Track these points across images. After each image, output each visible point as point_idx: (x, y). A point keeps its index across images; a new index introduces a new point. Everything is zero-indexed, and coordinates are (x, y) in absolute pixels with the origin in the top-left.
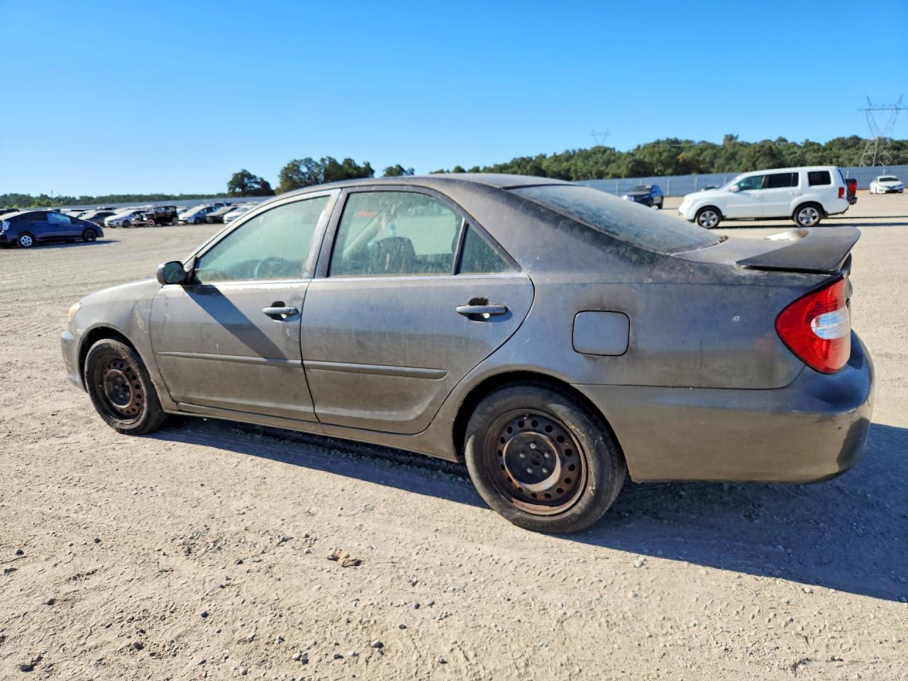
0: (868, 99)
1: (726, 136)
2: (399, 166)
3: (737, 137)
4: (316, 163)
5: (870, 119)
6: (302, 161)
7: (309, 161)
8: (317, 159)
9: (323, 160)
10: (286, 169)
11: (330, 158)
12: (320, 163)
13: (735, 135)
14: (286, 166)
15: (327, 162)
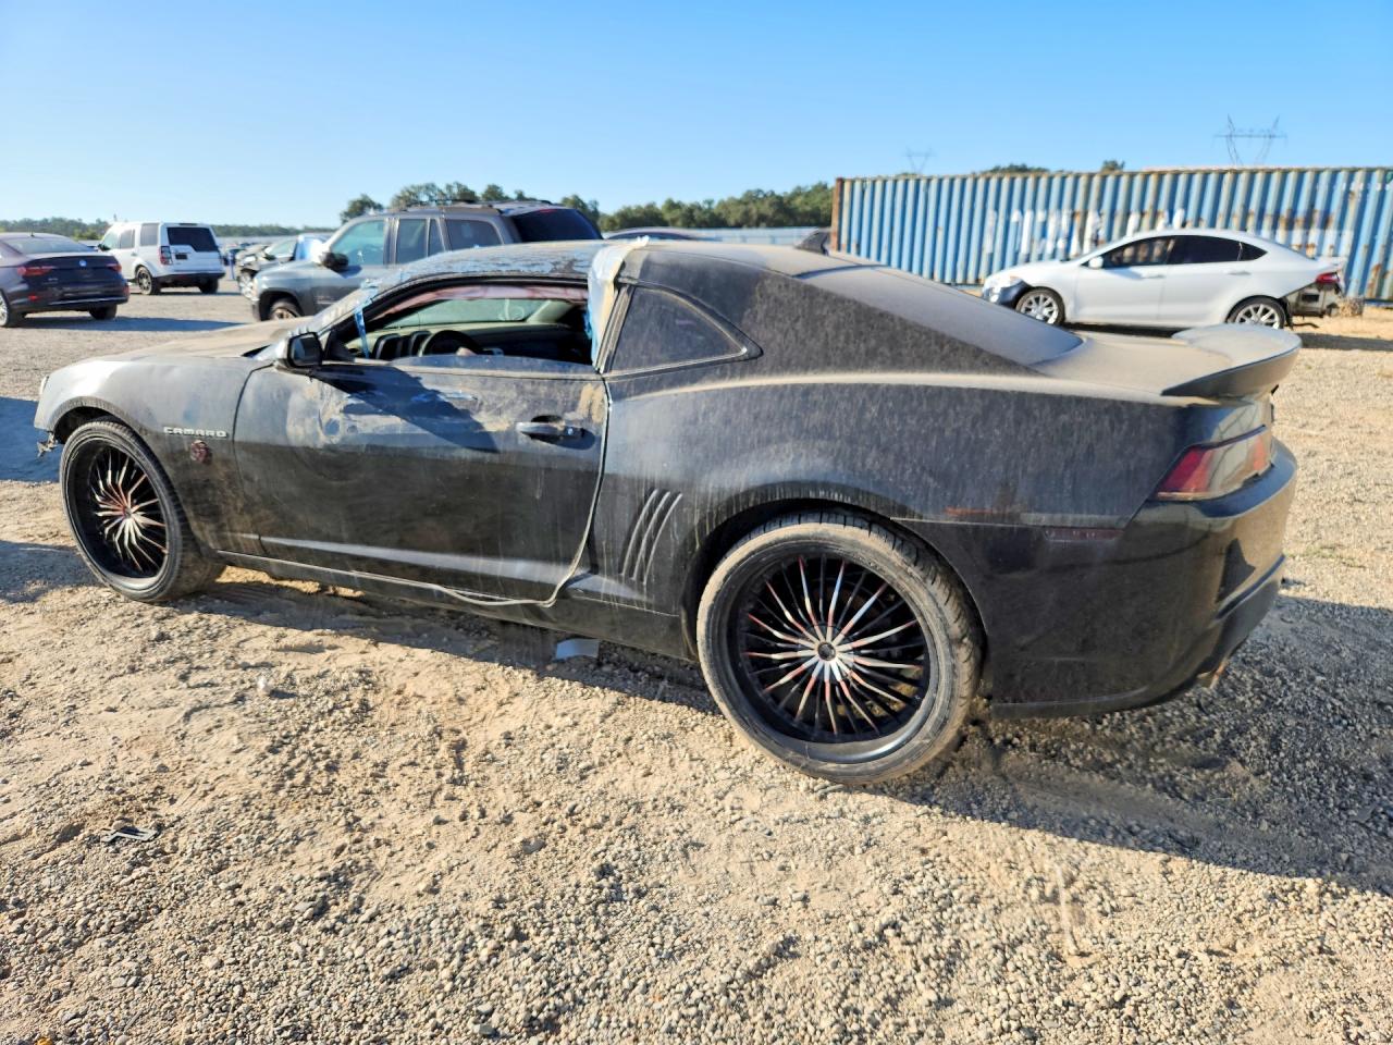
0: (1230, 121)
1: (1106, 163)
2: (576, 197)
3: (1122, 166)
4: (440, 191)
5: (1232, 150)
6: (420, 188)
7: (429, 188)
8: (441, 186)
9: (449, 187)
10: (399, 198)
11: (459, 186)
12: (445, 191)
13: (1120, 163)
14: (399, 193)
15: (455, 190)
